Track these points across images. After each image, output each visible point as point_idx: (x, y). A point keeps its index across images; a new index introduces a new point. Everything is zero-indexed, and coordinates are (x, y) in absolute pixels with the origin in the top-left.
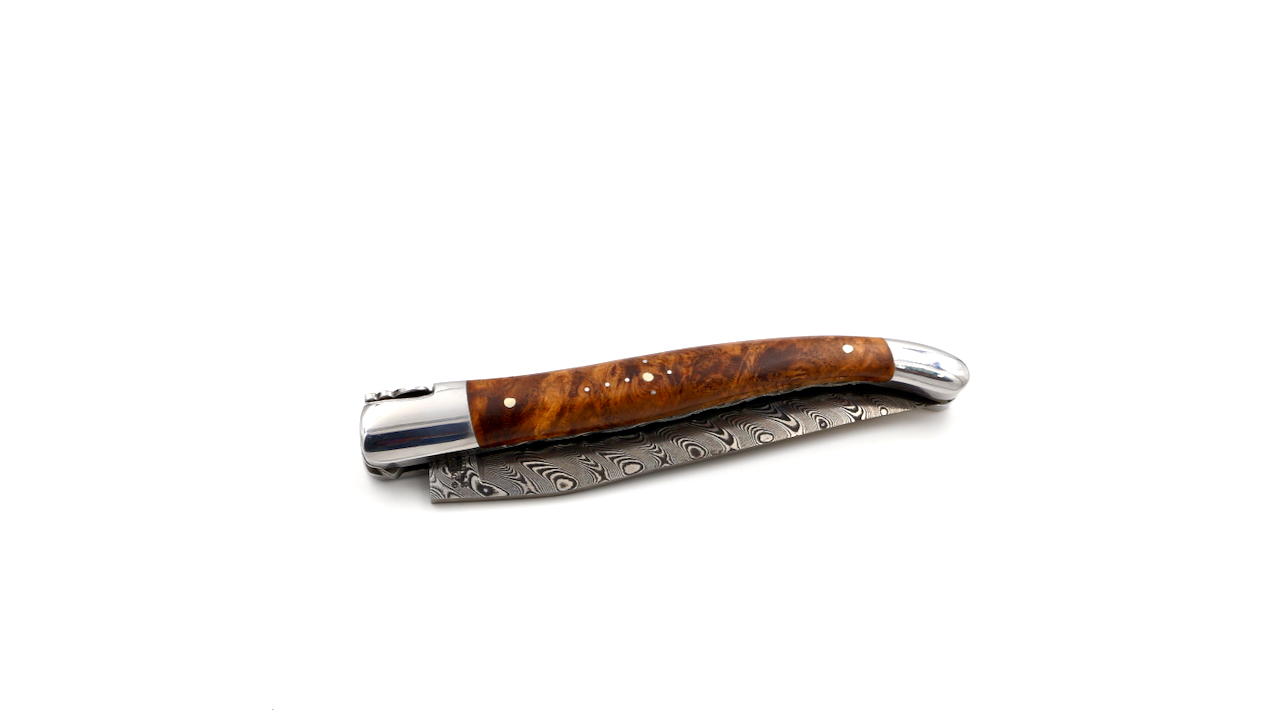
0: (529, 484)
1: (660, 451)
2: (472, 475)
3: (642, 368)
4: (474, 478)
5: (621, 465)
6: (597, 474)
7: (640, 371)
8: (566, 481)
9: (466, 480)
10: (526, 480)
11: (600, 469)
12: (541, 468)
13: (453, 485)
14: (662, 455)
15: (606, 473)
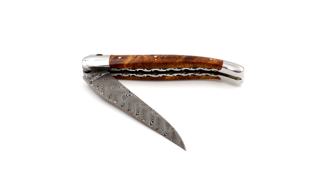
6: (109, 97)
9: (91, 79)
14: (123, 105)
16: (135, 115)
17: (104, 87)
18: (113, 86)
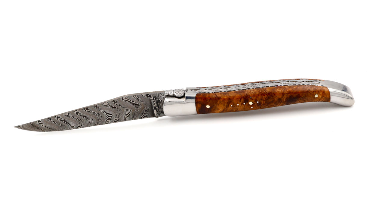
0: (136, 98)
1: (98, 109)
2: (153, 100)
3: (249, 100)
4: (152, 99)
5: (109, 105)
6: (116, 102)
7: (249, 101)
8: (125, 99)
9: (155, 98)
10: (137, 99)
11: (115, 103)
12: (133, 103)
13: (158, 97)
14: (97, 108)
15: (113, 102)
16: (78, 111)
17: (134, 103)
18: (132, 112)
